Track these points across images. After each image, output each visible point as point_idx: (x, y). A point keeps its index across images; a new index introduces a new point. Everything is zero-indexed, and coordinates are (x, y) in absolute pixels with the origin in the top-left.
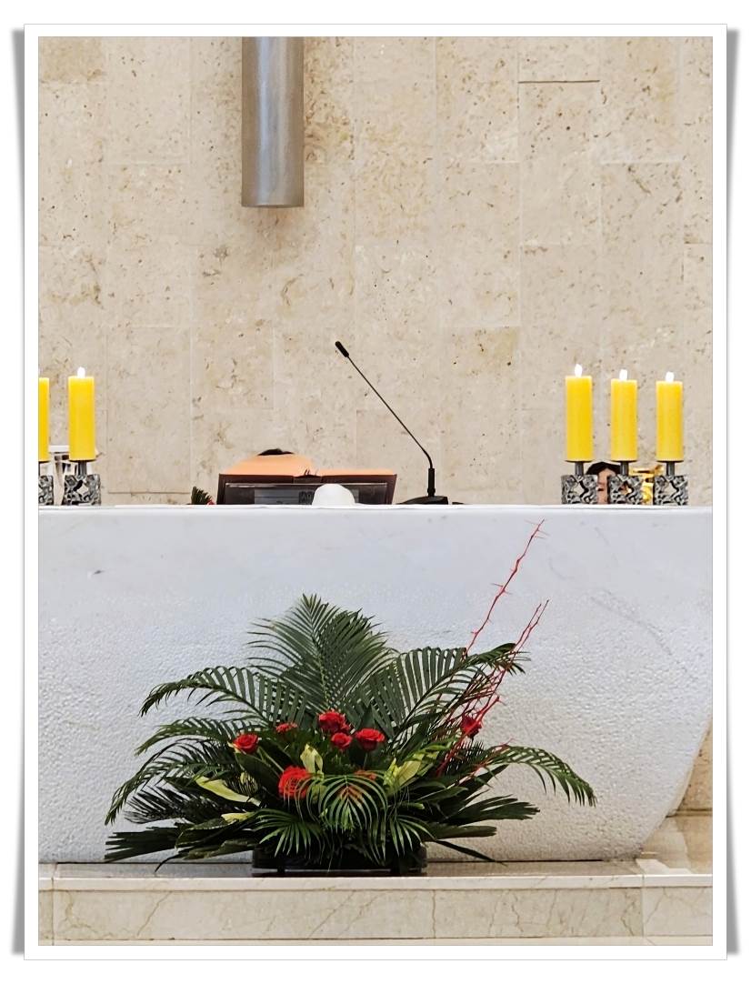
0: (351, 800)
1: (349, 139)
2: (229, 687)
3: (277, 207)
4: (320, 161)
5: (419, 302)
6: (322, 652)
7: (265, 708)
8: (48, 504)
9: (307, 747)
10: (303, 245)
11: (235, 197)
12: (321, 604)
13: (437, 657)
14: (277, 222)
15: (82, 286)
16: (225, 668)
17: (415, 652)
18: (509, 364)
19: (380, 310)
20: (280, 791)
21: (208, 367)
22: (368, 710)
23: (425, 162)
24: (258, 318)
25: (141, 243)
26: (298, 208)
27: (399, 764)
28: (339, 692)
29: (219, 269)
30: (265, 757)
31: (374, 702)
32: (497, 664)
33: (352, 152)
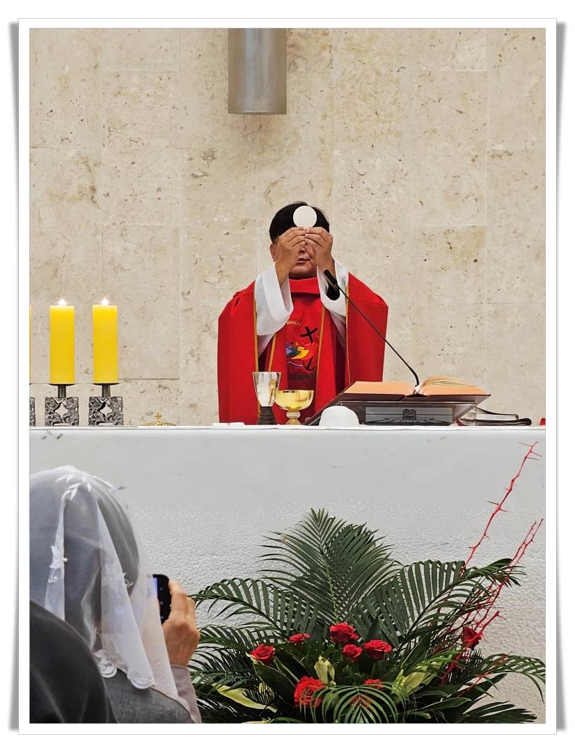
0: (363, 710)
1: (328, 49)
2: (245, 600)
3: (260, 114)
4: (301, 69)
5: (393, 203)
6: (330, 564)
7: (279, 618)
8: (73, 424)
9: (320, 658)
10: (285, 150)
11: (221, 104)
12: (329, 517)
13: (438, 570)
14: (260, 127)
15: (80, 186)
16: (240, 580)
17: (417, 565)
18: (476, 261)
19: (357, 210)
20: (296, 700)
21: (196, 263)
22: (375, 622)
23: (398, 71)
24: (243, 217)
25: (134, 146)
26: (280, 115)
27: (405, 674)
28: (347, 602)
29: (207, 171)
30: (281, 668)
31: (380, 612)
32: (495, 578)
33: (331, 60)
